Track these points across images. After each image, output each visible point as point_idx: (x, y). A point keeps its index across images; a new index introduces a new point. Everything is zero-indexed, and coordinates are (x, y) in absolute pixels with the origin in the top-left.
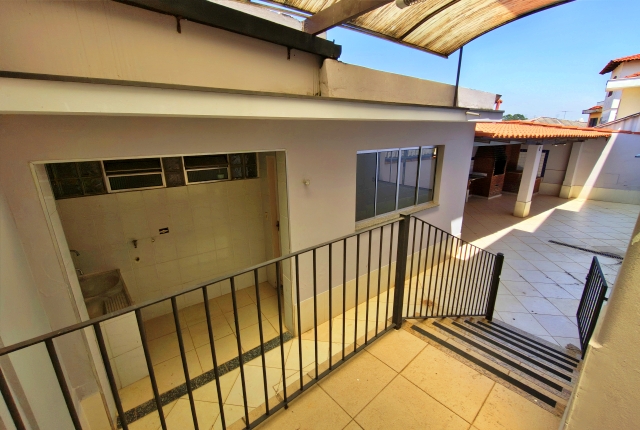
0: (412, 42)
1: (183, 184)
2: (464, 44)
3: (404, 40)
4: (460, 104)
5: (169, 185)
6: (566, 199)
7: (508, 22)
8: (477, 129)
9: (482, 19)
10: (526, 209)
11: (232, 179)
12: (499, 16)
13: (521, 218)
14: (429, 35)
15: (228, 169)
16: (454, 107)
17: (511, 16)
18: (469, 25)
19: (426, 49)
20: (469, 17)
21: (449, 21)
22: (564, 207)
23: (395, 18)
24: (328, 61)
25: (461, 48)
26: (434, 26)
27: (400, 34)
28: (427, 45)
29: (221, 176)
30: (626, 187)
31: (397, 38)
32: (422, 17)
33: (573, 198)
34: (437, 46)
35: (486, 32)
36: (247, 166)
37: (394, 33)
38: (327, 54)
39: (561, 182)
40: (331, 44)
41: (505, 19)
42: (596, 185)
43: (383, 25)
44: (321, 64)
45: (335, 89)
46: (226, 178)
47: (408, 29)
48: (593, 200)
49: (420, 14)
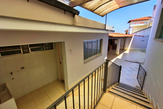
0: (96, 12)
1: (29, 52)
2: (107, 14)
3: (94, 12)
4: (106, 29)
5: (24, 53)
6: (125, 50)
7: (117, 9)
8: (109, 35)
9: (112, 8)
10: (118, 54)
11: (46, 50)
12: (116, 7)
13: (117, 55)
14: (100, 11)
15: (44, 47)
16: (105, 29)
17: (118, 7)
18: (109, 9)
19: (98, 14)
20: (109, 7)
21: (105, 7)
22: (125, 52)
23: (93, 5)
24: (76, 16)
25: (106, 15)
26: (101, 8)
27: (93, 10)
28: (99, 13)
29: (42, 49)
30: (136, 47)
31: (92, 11)
32: (99, 6)
33: (126, 50)
34: (101, 14)
35: (112, 11)
36: (50, 46)
37: (92, 9)
38: (76, 13)
39: (124, 47)
40: (77, 11)
41: (117, 8)
42: (131, 47)
43: (89, 7)
44: (74, 16)
45: (78, 24)
46: (44, 50)
47: (95, 9)
48: (130, 50)
49: (99, 5)
